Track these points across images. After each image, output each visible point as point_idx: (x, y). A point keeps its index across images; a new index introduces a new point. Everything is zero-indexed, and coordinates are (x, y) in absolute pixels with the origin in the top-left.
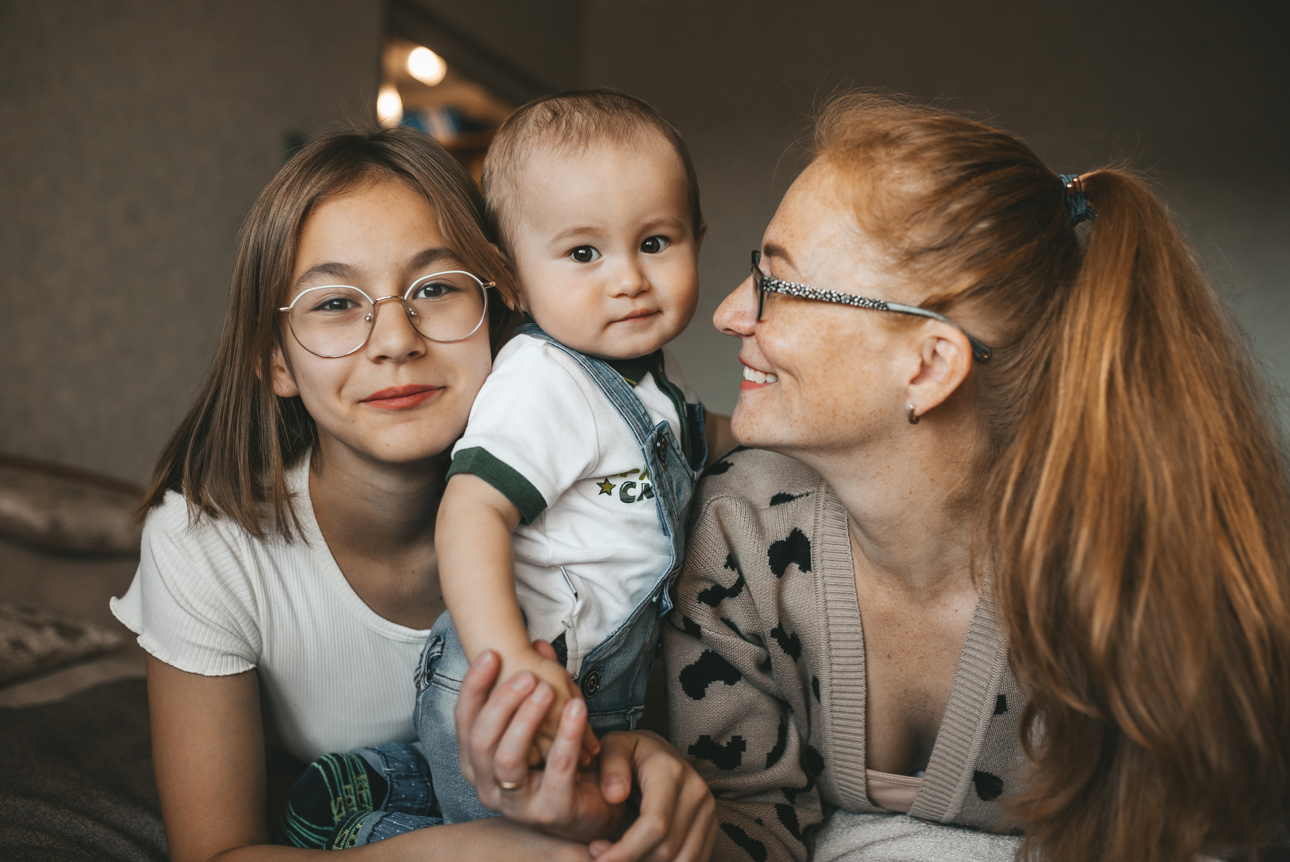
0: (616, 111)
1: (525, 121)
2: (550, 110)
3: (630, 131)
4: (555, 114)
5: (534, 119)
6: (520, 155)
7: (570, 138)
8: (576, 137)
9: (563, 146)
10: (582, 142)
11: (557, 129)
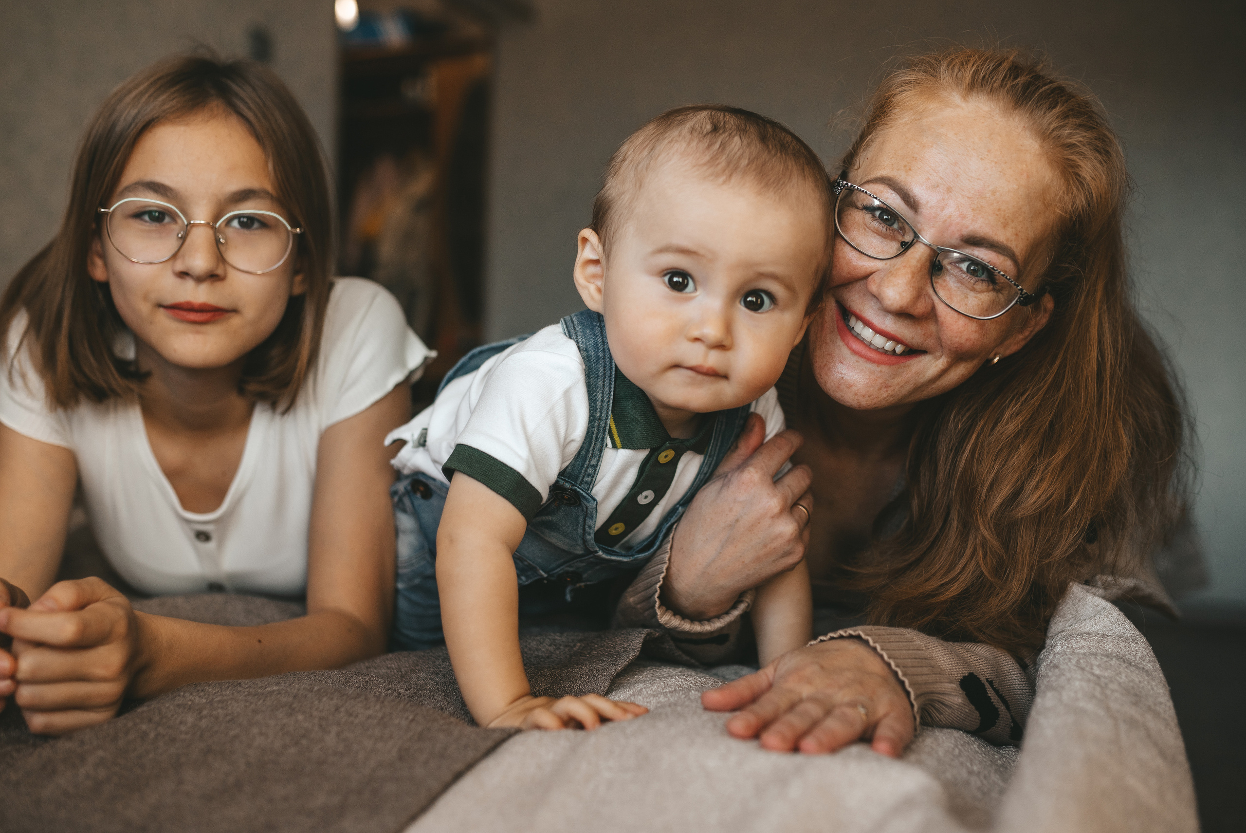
0: (779, 154)
1: (682, 122)
2: (712, 123)
3: (781, 182)
4: (715, 129)
5: (692, 124)
6: (658, 156)
7: (716, 163)
8: (723, 164)
9: (705, 168)
10: (727, 171)
11: (709, 146)
